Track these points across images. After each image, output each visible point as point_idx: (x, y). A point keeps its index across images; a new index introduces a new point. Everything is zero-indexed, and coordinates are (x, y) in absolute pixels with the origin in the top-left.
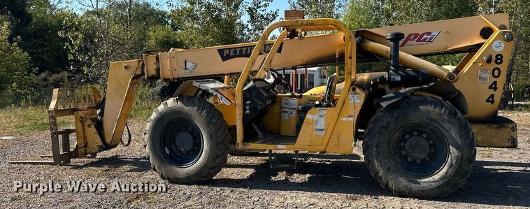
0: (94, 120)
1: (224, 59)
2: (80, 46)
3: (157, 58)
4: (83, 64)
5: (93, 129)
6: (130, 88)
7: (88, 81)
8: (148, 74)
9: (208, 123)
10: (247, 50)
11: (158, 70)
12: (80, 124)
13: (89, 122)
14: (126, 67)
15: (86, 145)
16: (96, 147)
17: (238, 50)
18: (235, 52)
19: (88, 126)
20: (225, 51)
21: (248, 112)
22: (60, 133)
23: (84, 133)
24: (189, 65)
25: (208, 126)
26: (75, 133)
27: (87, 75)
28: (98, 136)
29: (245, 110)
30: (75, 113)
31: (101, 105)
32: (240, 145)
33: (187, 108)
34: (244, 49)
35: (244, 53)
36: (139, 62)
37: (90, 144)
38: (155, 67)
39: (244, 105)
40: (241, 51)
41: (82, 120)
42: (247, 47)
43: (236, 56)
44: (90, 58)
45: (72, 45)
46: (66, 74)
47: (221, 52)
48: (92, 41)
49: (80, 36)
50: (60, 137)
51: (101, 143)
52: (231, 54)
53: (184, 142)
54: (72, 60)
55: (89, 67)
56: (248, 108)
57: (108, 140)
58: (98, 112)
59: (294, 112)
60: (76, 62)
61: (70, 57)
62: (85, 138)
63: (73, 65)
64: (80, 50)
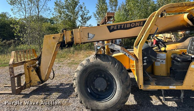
0: (35, 67)
1: (111, 31)
2: (19, 30)
3: (72, 32)
4: (21, 37)
5: (34, 72)
6: (56, 49)
7: (22, 43)
8: (66, 41)
9: (120, 73)
10: (124, 26)
11: (72, 39)
12: (27, 70)
13: (32, 68)
14: (54, 38)
15: (30, 81)
16: (36, 82)
17: (119, 26)
18: (117, 27)
19: (32, 71)
20: (111, 27)
21: (145, 64)
22: (15, 77)
23: (29, 75)
24: (91, 35)
25: (120, 75)
26: (24, 75)
27: (22, 41)
28: (37, 77)
29: (143, 63)
30: (24, 64)
31: (39, 59)
32: (142, 87)
33: (104, 63)
34: (123, 25)
35: (122, 27)
36: (61, 35)
37: (33, 81)
38: (71, 37)
39: (143, 60)
40: (121, 27)
41: (28, 68)
42: (125, 24)
43: (117, 29)
44: (23, 35)
45: (16, 30)
46: (13, 41)
47: (109, 27)
48: (24, 28)
49: (19, 26)
50: (16, 79)
51: (39, 80)
52: (115, 28)
53: (100, 84)
54: (16, 36)
55: (22, 38)
56: (145, 61)
57: (43, 78)
58: (37, 63)
59: (164, 61)
60: (17, 36)
61: (15, 34)
62: (30, 78)
63: (16, 37)
64: (19, 32)
